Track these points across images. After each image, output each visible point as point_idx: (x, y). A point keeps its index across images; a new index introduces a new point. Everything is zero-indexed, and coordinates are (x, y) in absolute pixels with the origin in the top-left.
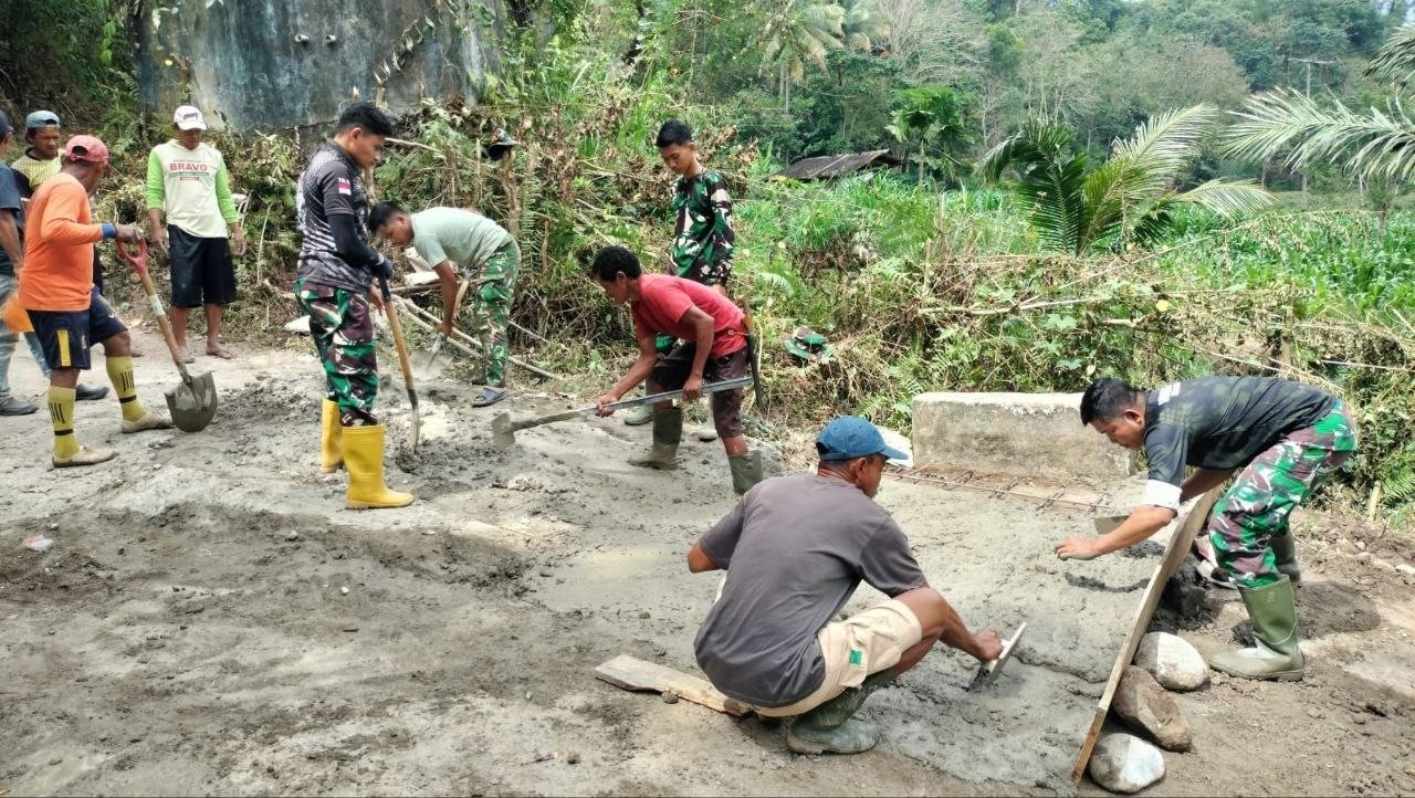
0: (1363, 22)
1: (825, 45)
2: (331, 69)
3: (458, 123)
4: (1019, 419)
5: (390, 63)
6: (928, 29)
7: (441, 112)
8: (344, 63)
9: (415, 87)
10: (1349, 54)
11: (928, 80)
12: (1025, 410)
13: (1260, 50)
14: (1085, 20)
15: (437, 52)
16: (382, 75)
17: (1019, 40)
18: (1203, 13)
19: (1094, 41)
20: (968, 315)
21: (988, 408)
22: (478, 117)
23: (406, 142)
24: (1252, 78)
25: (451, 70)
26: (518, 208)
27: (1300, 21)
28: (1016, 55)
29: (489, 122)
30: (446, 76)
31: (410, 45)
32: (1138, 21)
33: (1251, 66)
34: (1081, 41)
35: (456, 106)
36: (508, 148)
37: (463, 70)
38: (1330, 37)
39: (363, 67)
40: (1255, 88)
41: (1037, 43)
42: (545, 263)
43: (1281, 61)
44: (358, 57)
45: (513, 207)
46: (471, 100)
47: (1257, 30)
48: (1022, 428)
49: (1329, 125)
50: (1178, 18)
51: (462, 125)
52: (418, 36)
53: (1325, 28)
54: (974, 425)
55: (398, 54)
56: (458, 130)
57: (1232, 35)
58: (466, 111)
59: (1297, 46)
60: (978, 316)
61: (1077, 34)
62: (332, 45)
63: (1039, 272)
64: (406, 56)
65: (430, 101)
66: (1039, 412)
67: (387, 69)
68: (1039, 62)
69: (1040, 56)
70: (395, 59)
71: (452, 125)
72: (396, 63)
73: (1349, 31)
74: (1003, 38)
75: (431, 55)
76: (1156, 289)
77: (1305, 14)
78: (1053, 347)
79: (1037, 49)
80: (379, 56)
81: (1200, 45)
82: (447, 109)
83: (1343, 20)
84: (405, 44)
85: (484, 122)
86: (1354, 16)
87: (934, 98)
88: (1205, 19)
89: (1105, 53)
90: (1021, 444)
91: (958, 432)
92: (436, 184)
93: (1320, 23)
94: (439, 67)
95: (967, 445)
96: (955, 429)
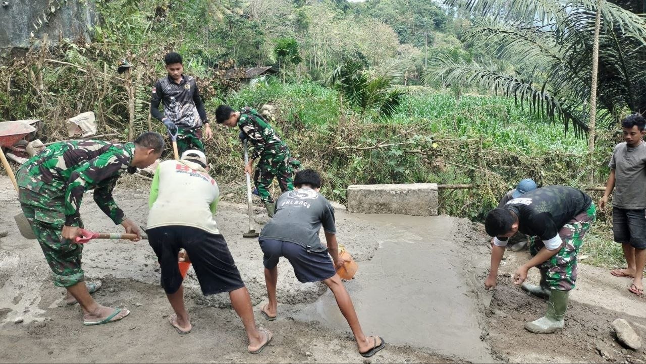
0: (440, 17)
1: (223, 13)
2: (6, 19)
3: (84, 51)
4: (393, 195)
5: (42, 19)
6: (270, 9)
7: (74, 46)
8: (14, 17)
9: (57, 31)
10: (434, 30)
11: (271, 32)
12: (396, 192)
13: (402, 27)
14: (335, 10)
15: (69, 14)
16: (38, 25)
17: (309, 16)
18: (381, 9)
19: (339, 19)
20: (357, 149)
21: (380, 191)
22: (94, 49)
23: (53, 60)
24: (400, 38)
25: (77, 24)
26: (133, 99)
27: (417, 15)
28: (307, 23)
29: (100, 51)
30: (75, 27)
31: (53, 10)
32: (355, 11)
33: (400, 33)
34: (334, 18)
35: (81, 43)
36: (128, 68)
37: (84, 24)
38: (428, 22)
39: (25, 19)
40: (401, 42)
41: (316, 18)
42: (150, 126)
43: (410, 32)
44: (22, 14)
45: (131, 98)
46: (88, 40)
47: (400, 18)
48: (395, 199)
49: (458, 68)
50: (371, 11)
51: (86, 52)
52: (58, 5)
53: (426, 19)
54: (375, 199)
55: (46, 14)
56: (83, 55)
57: (392, 20)
58: (88, 46)
59: (416, 26)
60: (361, 150)
61: (332, 15)
62: (6, 7)
63: (383, 131)
64: (50, 15)
65: (67, 40)
66: (401, 192)
67: (40, 22)
68: (317, 26)
69: (317, 24)
70: (45, 16)
71: (80, 52)
72: (45, 19)
73: (435, 21)
74: (302, 15)
75: (65, 16)
76: (432, 138)
77: (419, 13)
78: (393, 163)
79: (316, 21)
80: (34, 16)
81: (380, 23)
82: (76, 44)
83: (432, 16)
84: (50, 9)
85: (98, 51)
86: (436, 15)
87: (289, 44)
88: (382, 12)
89: (343, 25)
90: (394, 206)
91: (367, 202)
92: (79, 84)
93: (424, 17)
94: (71, 22)
95: (371, 207)
96: (367, 201)
